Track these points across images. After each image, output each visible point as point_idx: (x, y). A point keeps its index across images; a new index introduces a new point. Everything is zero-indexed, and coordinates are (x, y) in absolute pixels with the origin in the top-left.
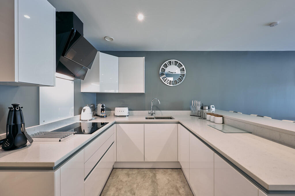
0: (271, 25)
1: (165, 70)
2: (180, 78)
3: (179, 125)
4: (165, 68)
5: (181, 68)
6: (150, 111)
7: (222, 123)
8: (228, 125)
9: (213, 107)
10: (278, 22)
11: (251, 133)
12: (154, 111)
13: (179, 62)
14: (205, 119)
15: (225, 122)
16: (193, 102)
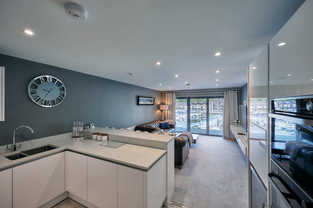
0: (130, 74)
1: (37, 87)
2: (59, 98)
3: (67, 152)
4: (37, 85)
5: (61, 87)
6: (10, 146)
7: (107, 139)
8: (112, 141)
9: (93, 125)
10: (133, 74)
11: (127, 143)
12: (18, 144)
13: (58, 80)
14: (91, 138)
15: (109, 139)
16: (74, 123)
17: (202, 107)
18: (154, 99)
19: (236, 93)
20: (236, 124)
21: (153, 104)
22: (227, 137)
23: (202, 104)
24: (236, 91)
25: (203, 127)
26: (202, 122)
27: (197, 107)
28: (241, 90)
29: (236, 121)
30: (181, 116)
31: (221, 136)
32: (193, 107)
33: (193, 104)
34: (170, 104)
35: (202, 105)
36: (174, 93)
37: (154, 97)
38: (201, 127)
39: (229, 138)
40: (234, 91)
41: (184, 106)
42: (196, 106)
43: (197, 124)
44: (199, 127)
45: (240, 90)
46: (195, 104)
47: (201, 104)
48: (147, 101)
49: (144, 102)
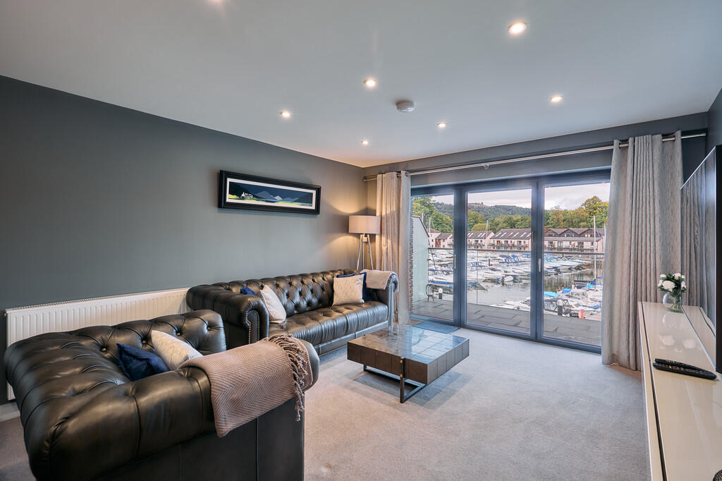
17: (581, 244)
18: (318, 190)
19: (678, 143)
20: (669, 301)
21: (317, 211)
22: (623, 358)
23: (582, 235)
24: (678, 133)
25: (578, 305)
26: (574, 290)
27: (566, 244)
28: (706, 127)
29: (670, 285)
30: (510, 269)
31: (597, 351)
32: (551, 243)
33: (551, 236)
34: (388, 212)
35: (581, 239)
36: (403, 173)
37: (316, 183)
38: (571, 303)
39: (633, 366)
40: (665, 136)
41: (522, 241)
42: (561, 242)
43: (560, 294)
44: (561, 304)
45: (699, 127)
46: (556, 235)
47: (577, 235)
48: (278, 198)
49: (258, 198)
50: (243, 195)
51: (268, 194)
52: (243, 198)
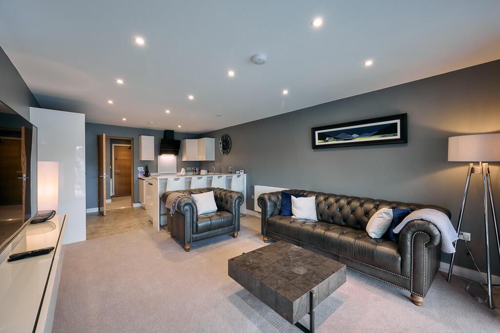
18: (404, 118)
21: (403, 140)
48: (355, 135)
49: (338, 139)
50: (327, 139)
51: (345, 134)
52: (327, 141)
